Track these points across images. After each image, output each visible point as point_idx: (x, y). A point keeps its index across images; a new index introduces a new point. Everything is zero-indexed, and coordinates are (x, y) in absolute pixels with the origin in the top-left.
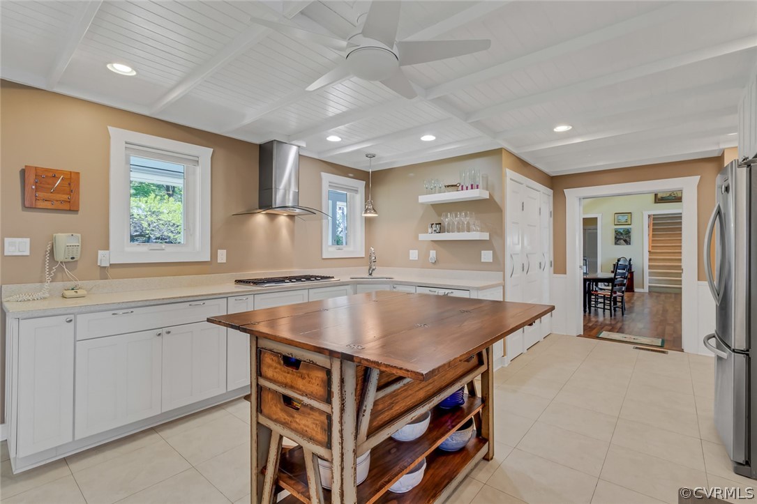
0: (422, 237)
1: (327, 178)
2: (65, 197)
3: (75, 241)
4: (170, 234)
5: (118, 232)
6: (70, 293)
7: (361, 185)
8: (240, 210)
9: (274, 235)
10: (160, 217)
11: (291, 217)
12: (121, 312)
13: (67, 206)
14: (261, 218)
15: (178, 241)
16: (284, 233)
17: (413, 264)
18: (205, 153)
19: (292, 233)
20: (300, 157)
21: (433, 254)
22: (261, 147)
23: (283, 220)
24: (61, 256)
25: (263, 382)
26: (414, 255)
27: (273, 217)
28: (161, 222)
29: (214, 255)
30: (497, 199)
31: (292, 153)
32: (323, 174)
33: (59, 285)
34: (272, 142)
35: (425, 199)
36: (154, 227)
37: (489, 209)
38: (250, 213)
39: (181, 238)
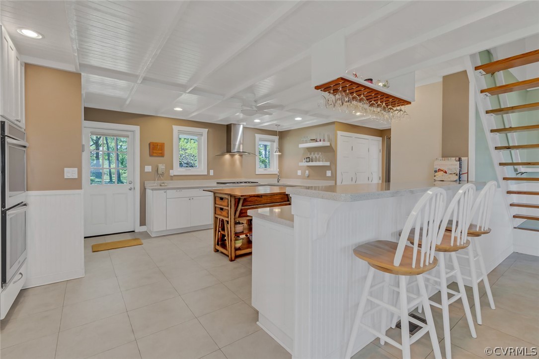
0: (301, 164)
1: (258, 136)
2: (160, 152)
3: (163, 167)
4: (192, 161)
5: (176, 164)
6: (162, 184)
7: (276, 138)
8: (218, 154)
9: (233, 163)
10: (186, 151)
11: (241, 156)
12: (178, 190)
13: (161, 155)
14: (227, 156)
15: (196, 165)
16: (238, 162)
17: (299, 177)
18: (205, 131)
19: (241, 162)
20: (244, 128)
21: (307, 172)
22: (227, 125)
23: (237, 157)
24: (160, 172)
25: (216, 206)
26: (299, 173)
27: (232, 156)
28: (187, 154)
29: (208, 172)
30: (333, 146)
31: (241, 128)
32: (256, 135)
33: (159, 182)
34: (231, 124)
35: (302, 146)
36: (183, 157)
37: (329, 151)
38: (223, 154)
39: (197, 163)
